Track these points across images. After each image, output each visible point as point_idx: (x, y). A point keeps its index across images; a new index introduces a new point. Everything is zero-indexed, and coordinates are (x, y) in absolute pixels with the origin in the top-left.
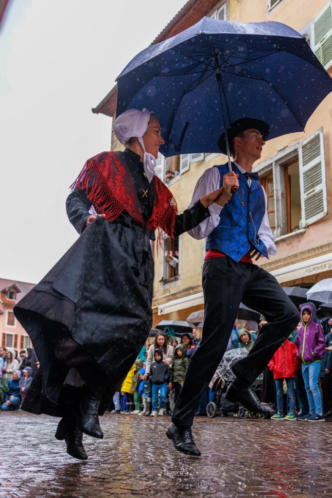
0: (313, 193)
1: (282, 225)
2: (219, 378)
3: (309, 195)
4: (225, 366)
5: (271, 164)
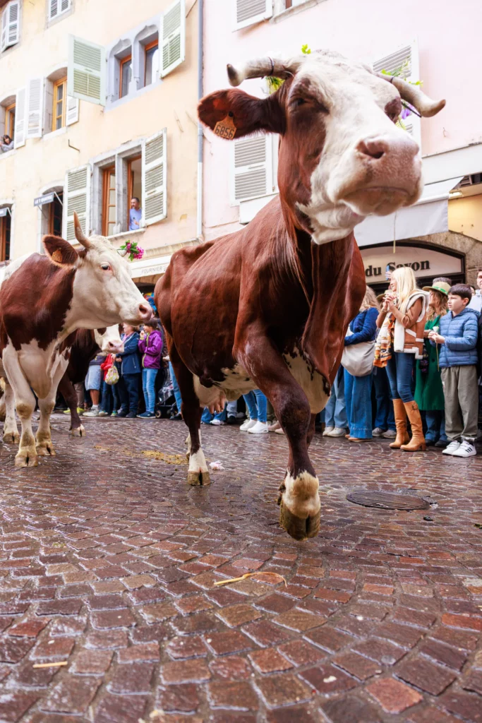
0: (153, 194)
1: (122, 222)
3: (150, 195)
5: (114, 156)
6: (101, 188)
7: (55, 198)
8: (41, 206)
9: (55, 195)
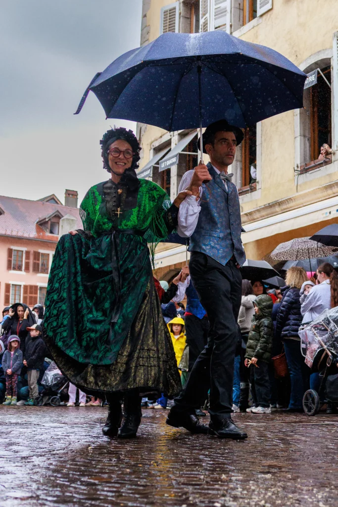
2: (323, 350)
4: (331, 330)
7: (319, 78)
9: (318, 73)
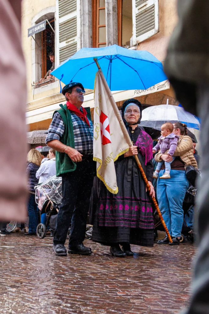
0: (145, 8)
1: (113, 43)
2: (48, 201)
3: (141, 10)
4: (53, 189)
6: (91, 10)
7: (47, 26)
8: (34, 36)
9: (47, 22)
